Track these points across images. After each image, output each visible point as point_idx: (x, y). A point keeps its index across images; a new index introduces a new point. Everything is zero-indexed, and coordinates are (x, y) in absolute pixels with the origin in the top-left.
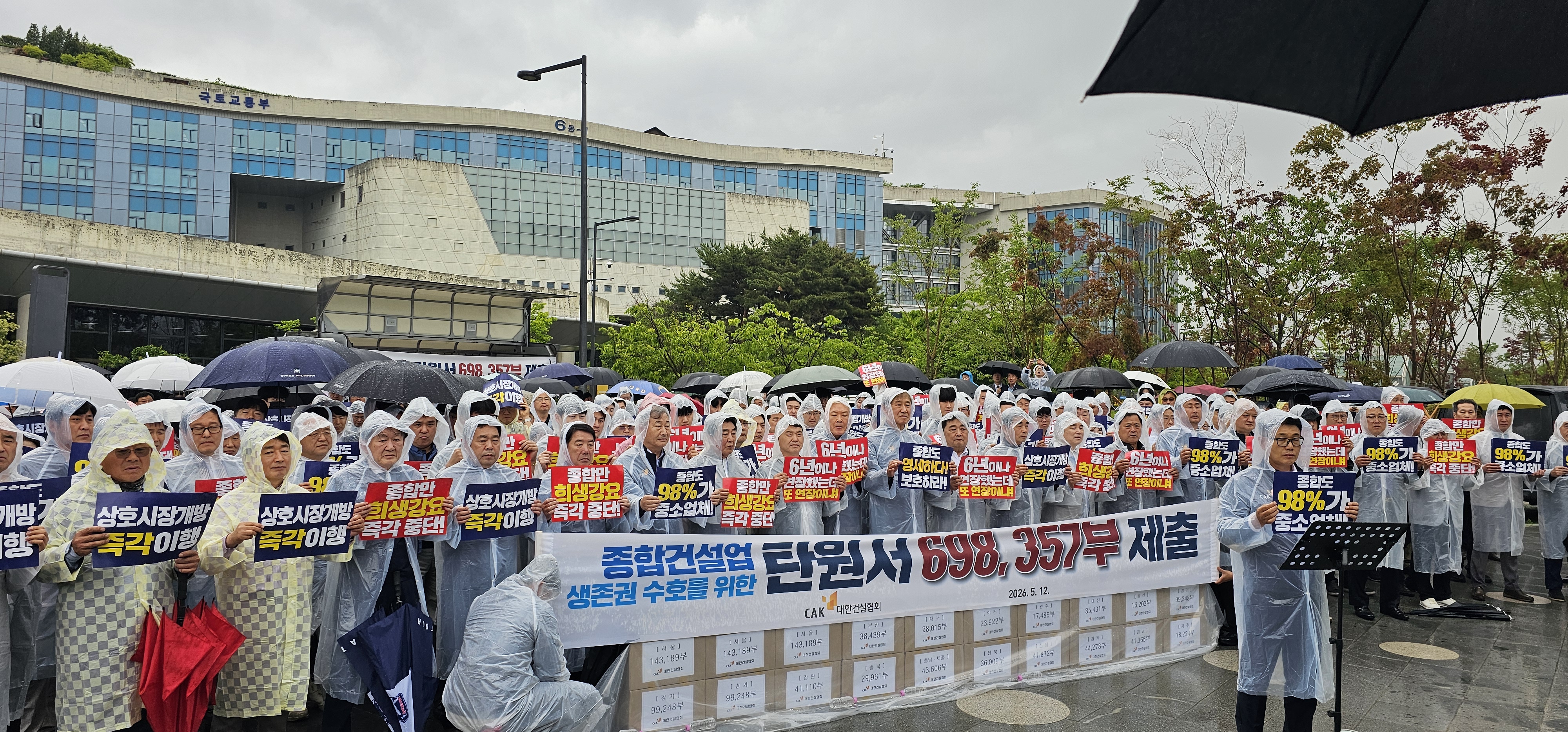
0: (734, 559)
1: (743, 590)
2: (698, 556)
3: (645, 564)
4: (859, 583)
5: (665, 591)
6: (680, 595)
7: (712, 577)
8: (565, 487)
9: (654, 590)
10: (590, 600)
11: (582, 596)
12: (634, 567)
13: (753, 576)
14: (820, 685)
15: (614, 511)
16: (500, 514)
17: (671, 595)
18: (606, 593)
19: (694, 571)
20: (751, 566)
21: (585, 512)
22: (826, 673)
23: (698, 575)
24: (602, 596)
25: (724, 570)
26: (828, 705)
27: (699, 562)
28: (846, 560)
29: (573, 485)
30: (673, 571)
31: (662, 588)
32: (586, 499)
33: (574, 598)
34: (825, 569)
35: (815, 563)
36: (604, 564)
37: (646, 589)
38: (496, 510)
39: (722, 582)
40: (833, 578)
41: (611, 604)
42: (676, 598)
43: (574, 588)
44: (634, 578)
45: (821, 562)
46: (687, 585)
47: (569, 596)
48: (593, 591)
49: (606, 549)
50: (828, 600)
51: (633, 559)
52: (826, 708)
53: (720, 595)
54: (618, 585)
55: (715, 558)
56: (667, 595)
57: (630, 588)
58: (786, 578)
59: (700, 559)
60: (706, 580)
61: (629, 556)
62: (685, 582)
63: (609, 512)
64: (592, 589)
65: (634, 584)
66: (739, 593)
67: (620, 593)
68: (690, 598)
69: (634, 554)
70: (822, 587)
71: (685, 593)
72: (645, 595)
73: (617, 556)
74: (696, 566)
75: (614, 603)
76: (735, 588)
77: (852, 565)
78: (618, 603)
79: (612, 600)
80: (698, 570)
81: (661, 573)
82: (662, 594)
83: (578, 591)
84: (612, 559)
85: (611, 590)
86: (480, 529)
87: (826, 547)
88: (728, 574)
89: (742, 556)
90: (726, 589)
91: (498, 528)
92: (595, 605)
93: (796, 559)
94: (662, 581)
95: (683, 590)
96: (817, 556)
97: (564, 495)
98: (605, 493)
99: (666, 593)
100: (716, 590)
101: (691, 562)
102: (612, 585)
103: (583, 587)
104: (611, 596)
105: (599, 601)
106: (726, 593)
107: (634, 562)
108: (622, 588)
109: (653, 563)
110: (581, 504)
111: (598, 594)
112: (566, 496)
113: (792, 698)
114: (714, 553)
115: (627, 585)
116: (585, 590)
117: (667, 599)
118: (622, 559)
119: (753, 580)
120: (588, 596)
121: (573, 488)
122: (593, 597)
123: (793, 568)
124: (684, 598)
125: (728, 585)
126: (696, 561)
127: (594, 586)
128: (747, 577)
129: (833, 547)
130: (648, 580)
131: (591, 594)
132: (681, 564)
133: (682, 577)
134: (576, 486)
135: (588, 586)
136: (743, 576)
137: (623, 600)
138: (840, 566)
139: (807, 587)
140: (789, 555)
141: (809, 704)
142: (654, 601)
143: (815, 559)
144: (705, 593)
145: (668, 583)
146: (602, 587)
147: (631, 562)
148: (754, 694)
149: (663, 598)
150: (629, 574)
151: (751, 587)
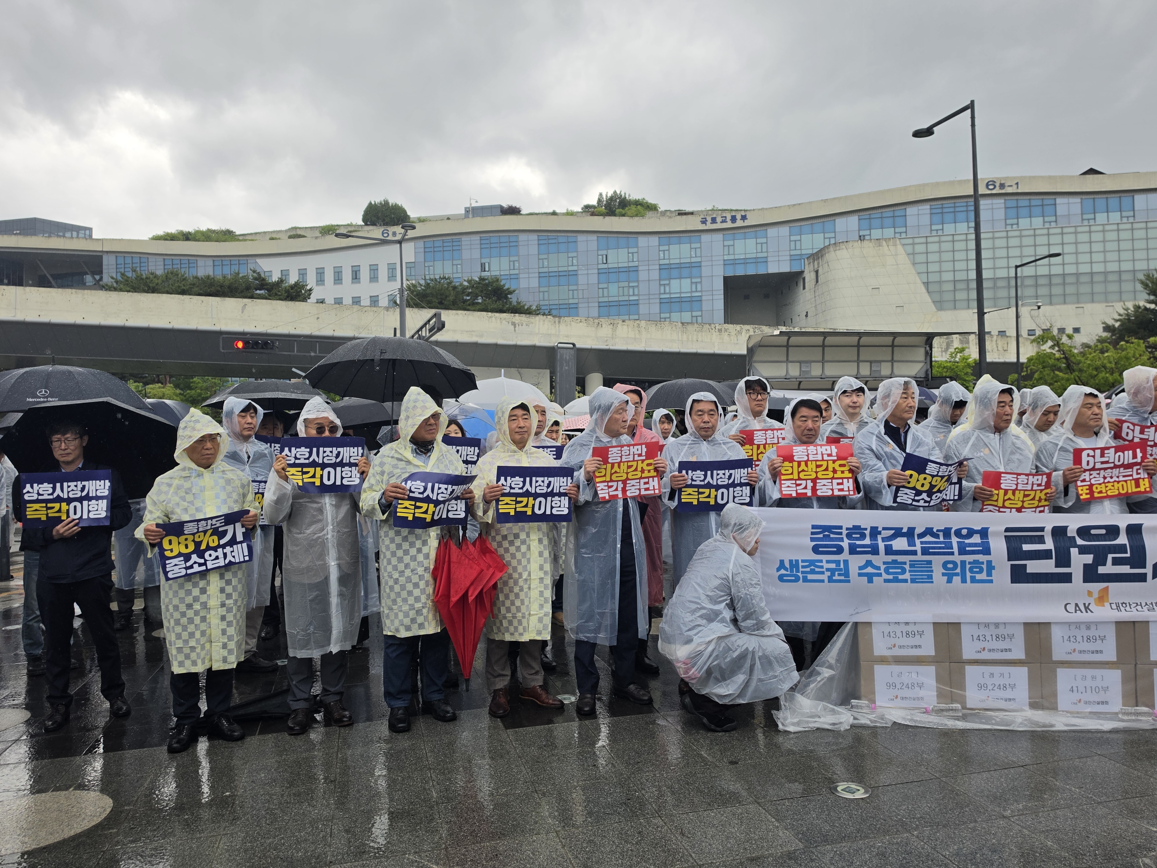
0: (967, 541)
1: (978, 577)
2: (921, 536)
3: (858, 542)
4: (1142, 578)
5: (882, 571)
6: (901, 577)
7: (938, 561)
8: (791, 465)
9: (869, 570)
10: (800, 574)
11: (792, 571)
12: (845, 544)
13: (989, 563)
14: (1106, 689)
15: (846, 489)
16: (713, 490)
17: (891, 577)
18: (817, 570)
19: (915, 553)
20: (987, 551)
21: (814, 489)
22: (1114, 677)
23: (919, 557)
24: (813, 572)
25: (952, 554)
26: (1117, 714)
27: (922, 543)
28: (1122, 548)
29: (799, 463)
30: (889, 551)
31: (878, 568)
32: (814, 476)
33: (783, 572)
34: (1089, 559)
35: (1074, 551)
36: (812, 540)
37: (860, 568)
38: (709, 486)
39: (950, 566)
40: (1101, 570)
41: (823, 581)
42: (896, 580)
43: (782, 562)
44: (846, 555)
45: (1083, 550)
46: (907, 567)
47: (778, 570)
48: (803, 567)
49: (814, 527)
50: (1096, 595)
51: (844, 536)
52: (1114, 716)
53: (949, 581)
54: (828, 562)
55: (942, 539)
56: (885, 576)
57: (842, 566)
58: (1033, 567)
59: (923, 540)
60: (930, 562)
61: (841, 533)
62: (905, 563)
63: (840, 490)
64: (801, 564)
65: (846, 562)
66: (973, 580)
67: (832, 571)
68: (913, 581)
69: (845, 532)
70: (1086, 580)
71: (907, 576)
72: (860, 575)
73: (827, 533)
74: (918, 547)
75: (826, 580)
76: (968, 575)
77: (1128, 555)
78: (830, 580)
79: (825, 577)
80: (919, 552)
81: (875, 551)
82: (880, 575)
83: (787, 565)
84: (821, 536)
85: (822, 567)
86: (695, 502)
87: (1093, 532)
88: (957, 558)
89: (976, 539)
90: (957, 574)
91: (712, 502)
92: (805, 580)
93: (1049, 544)
94: (880, 559)
95: (904, 571)
96: (1080, 542)
97: (790, 472)
98: (835, 471)
99: (884, 574)
100: (944, 574)
101: (911, 543)
102: (821, 561)
103: (791, 561)
104: (823, 573)
105: (810, 577)
106: (957, 579)
107: (845, 539)
108: (833, 566)
109: (867, 541)
110: (809, 482)
111: (808, 569)
112: (792, 474)
113: (1064, 700)
114: (941, 534)
115: (838, 562)
116: (794, 564)
117: (886, 581)
118: (832, 536)
119: (990, 567)
120: (798, 571)
121: (799, 466)
122: (803, 572)
123: (1045, 555)
124: (905, 581)
125: (958, 570)
126: (918, 542)
127: (803, 561)
128: (983, 563)
129: (1103, 531)
130: (861, 559)
131: (801, 569)
132: (902, 543)
133: (900, 558)
134: (803, 464)
135: (797, 561)
136: (976, 562)
137: (836, 577)
138: (1110, 556)
139: (1067, 578)
140: (1041, 540)
141: (1089, 709)
142: (870, 581)
143: (1076, 546)
144: (931, 577)
145: (884, 563)
146: (812, 563)
147: (842, 540)
148: (1013, 687)
149: (881, 579)
150: (840, 550)
151: (989, 574)
